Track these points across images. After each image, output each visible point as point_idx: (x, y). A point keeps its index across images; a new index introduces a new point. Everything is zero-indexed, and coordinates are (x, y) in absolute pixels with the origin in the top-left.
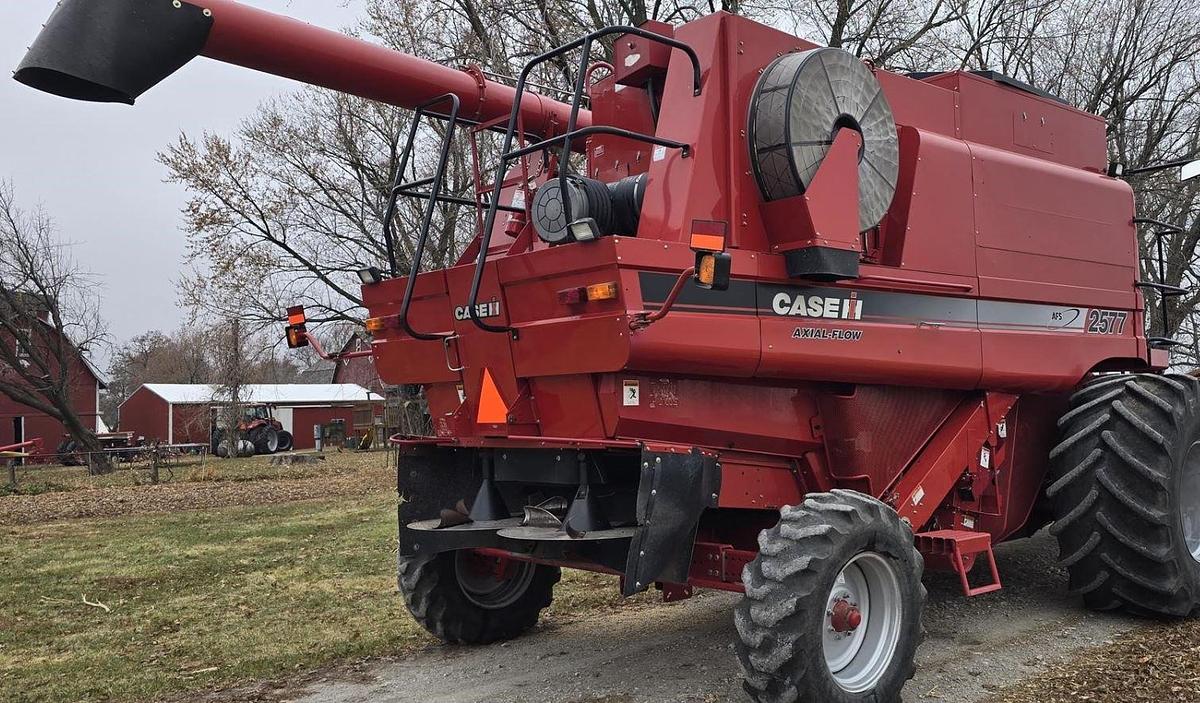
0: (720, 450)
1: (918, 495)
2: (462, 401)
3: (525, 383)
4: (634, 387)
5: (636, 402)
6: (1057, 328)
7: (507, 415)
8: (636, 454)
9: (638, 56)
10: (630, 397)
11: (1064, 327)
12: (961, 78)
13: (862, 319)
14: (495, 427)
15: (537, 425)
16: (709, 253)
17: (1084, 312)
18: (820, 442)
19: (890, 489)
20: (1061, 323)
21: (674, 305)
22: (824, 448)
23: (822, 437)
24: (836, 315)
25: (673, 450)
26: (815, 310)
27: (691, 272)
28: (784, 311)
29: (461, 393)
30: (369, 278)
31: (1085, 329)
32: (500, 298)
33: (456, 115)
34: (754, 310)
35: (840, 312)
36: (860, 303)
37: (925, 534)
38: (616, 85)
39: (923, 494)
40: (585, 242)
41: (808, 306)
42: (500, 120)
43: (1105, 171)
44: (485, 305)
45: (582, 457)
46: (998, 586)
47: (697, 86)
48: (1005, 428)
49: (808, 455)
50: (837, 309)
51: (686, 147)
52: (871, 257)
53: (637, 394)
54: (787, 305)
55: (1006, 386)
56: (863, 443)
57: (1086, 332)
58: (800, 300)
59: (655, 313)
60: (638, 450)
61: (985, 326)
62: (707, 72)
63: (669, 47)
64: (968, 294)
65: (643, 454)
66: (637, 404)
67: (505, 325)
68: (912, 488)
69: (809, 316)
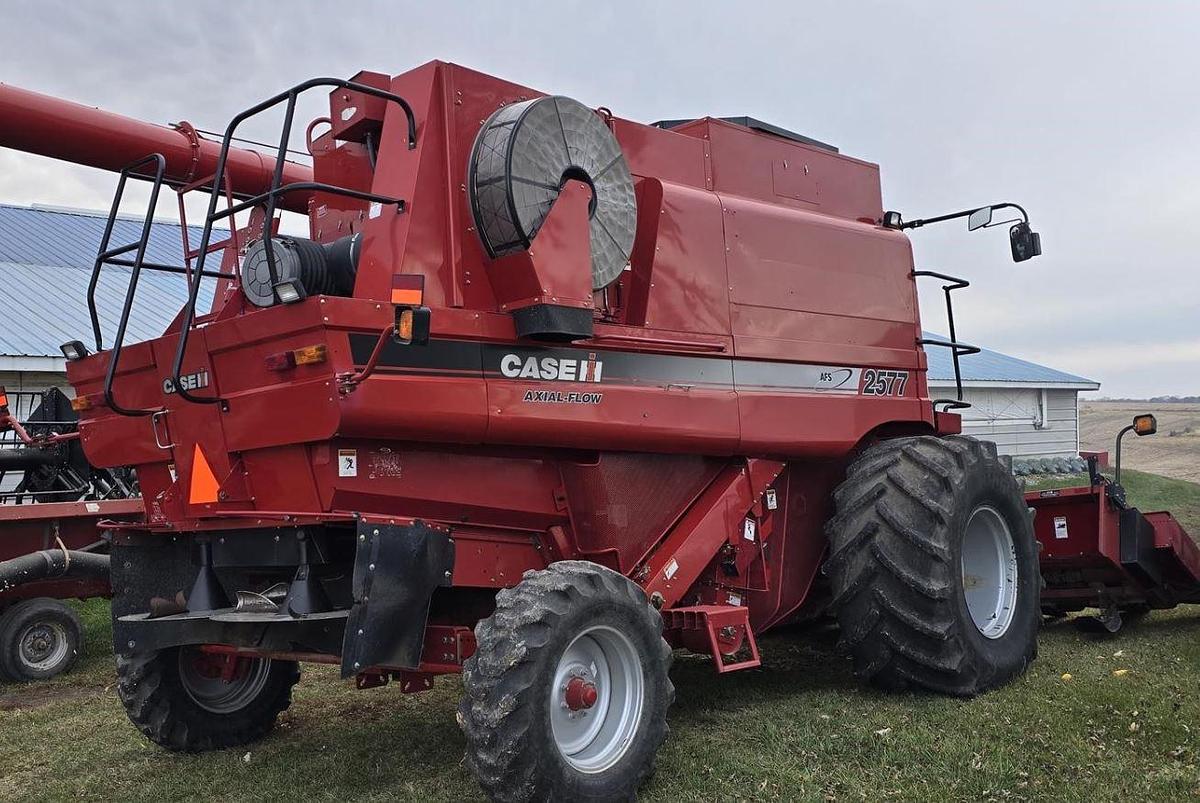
0: (452, 525)
1: (672, 569)
2: (174, 480)
3: (237, 457)
4: (351, 457)
5: (353, 472)
6: (827, 389)
7: (219, 492)
8: (351, 527)
9: (354, 109)
10: (347, 467)
11: (834, 389)
12: (710, 125)
13: (602, 382)
14: (208, 506)
15: (252, 502)
16: (408, 308)
17: (857, 372)
18: (565, 514)
19: (642, 564)
20: (833, 384)
21: (377, 368)
22: (569, 521)
23: (566, 508)
24: (572, 377)
25: (393, 522)
26: (549, 373)
27: (391, 331)
28: (514, 373)
29: (173, 473)
30: (73, 354)
31: (860, 390)
32: (209, 369)
33: (162, 176)
34: (481, 373)
35: (577, 374)
36: (599, 365)
37: (678, 610)
38: (337, 141)
39: (677, 567)
40: (291, 303)
41: (540, 369)
42: (208, 179)
43: (880, 221)
44: (194, 377)
45: (300, 535)
46: (757, 662)
47: (411, 139)
48: (774, 499)
49: (553, 529)
50: (574, 370)
51: (401, 203)
52: (613, 317)
53: (354, 464)
54: (517, 367)
55: (769, 452)
56: (617, 515)
57: (860, 394)
58: (532, 361)
59: (359, 375)
60: (354, 523)
61: (744, 388)
62: (422, 125)
63: (384, 100)
64: (720, 354)
65: (358, 525)
66: (355, 475)
67: (215, 396)
68: (664, 561)
69: (542, 379)
